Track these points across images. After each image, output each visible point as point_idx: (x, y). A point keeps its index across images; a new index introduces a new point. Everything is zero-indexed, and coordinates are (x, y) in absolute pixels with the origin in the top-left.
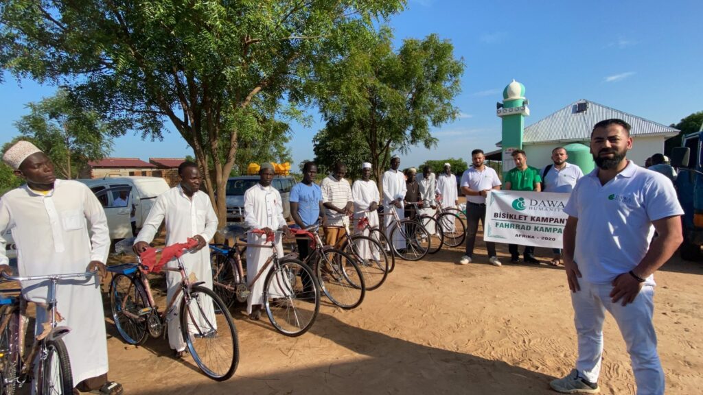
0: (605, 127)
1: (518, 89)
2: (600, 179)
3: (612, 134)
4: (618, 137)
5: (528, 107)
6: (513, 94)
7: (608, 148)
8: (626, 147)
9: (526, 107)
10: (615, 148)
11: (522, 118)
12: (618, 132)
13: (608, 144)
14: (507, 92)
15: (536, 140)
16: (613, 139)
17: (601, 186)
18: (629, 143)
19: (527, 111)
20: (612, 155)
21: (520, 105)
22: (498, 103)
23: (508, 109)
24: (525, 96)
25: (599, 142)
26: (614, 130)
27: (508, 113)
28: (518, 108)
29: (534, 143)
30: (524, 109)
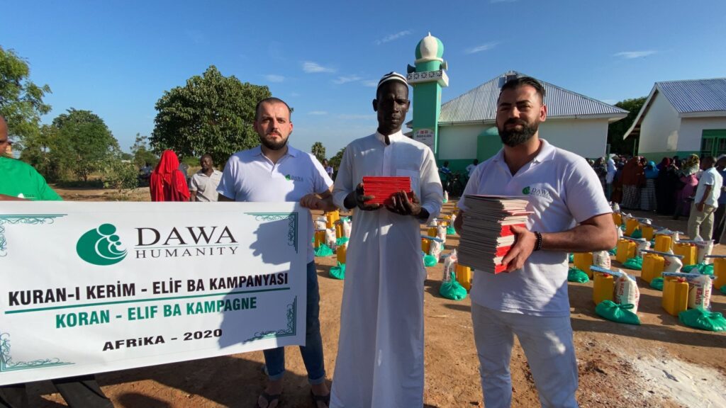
0: (514, 88)
1: (434, 47)
2: (508, 165)
3: (522, 98)
4: (529, 104)
5: (446, 72)
6: (427, 53)
7: (516, 118)
8: (538, 118)
9: (443, 72)
10: (524, 118)
11: (439, 89)
12: (529, 96)
13: (516, 113)
14: (420, 50)
15: (454, 120)
16: (523, 106)
17: (511, 176)
18: (542, 112)
19: (445, 78)
20: (519, 127)
21: (436, 68)
22: (409, 66)
23: (420, 73)
24: (442, 58)
25: (505, 109)
26: (524, 93)
27: (420, 79)
28: (433, 73)
29: (452, 123)
30: (441, 75)
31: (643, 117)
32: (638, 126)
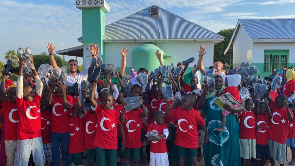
15: (116, 38)
27: (87, 5)
28: (97, 1)
30: (102, 4)
31: (233, 40)
32: (232, 46)
